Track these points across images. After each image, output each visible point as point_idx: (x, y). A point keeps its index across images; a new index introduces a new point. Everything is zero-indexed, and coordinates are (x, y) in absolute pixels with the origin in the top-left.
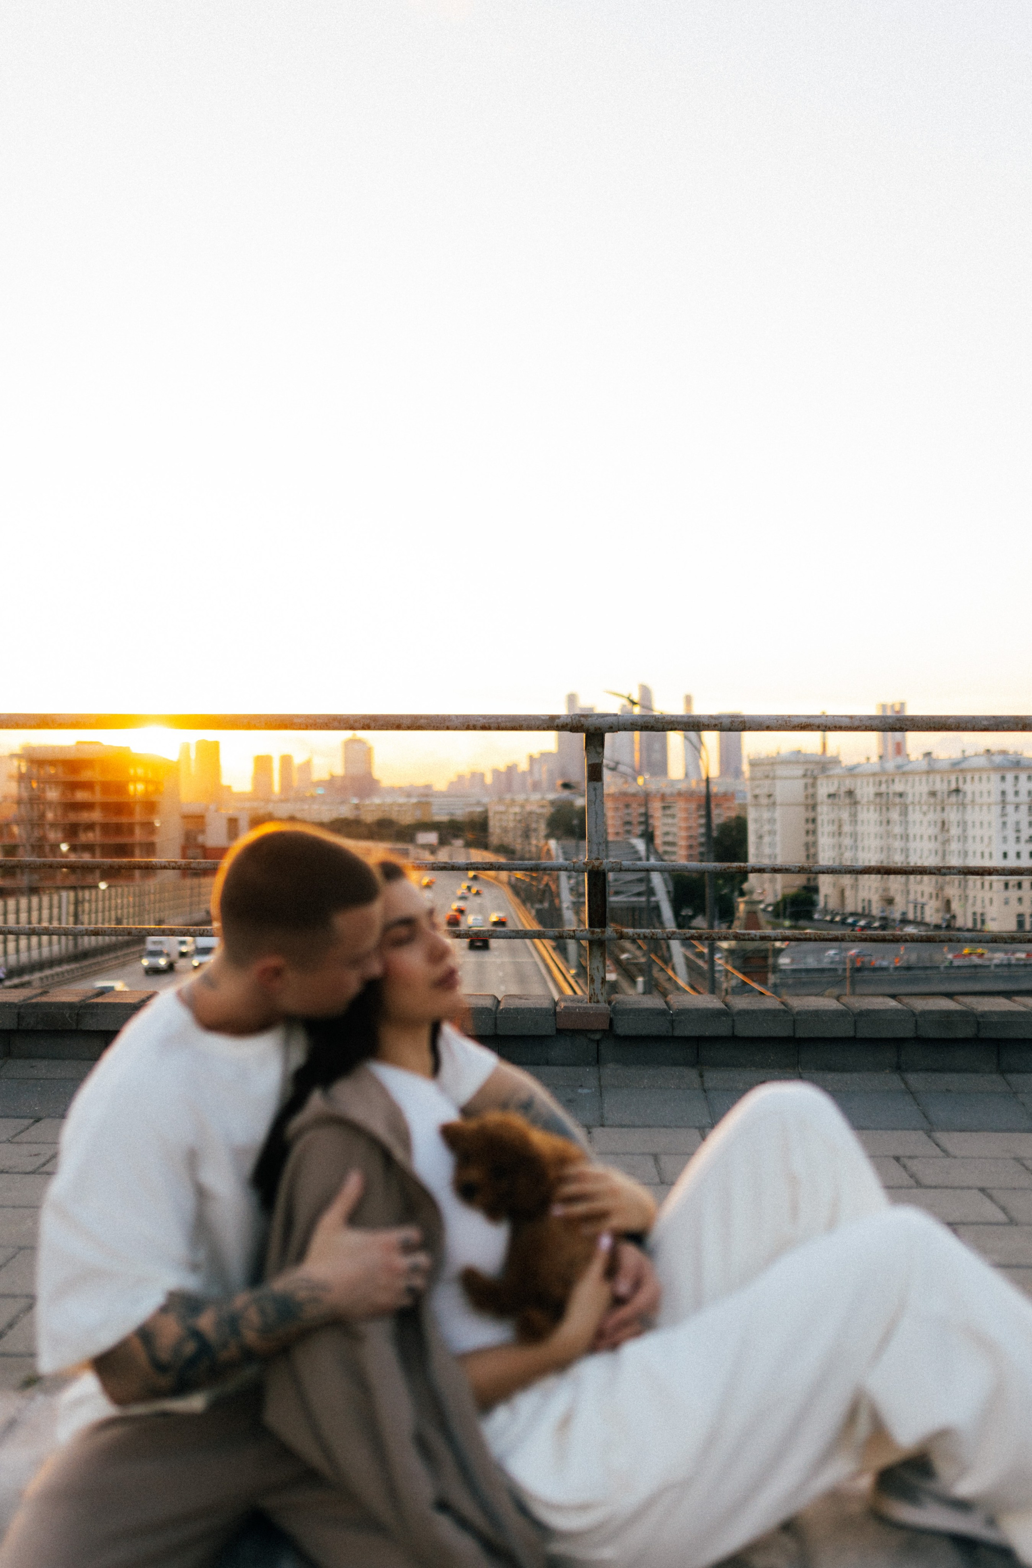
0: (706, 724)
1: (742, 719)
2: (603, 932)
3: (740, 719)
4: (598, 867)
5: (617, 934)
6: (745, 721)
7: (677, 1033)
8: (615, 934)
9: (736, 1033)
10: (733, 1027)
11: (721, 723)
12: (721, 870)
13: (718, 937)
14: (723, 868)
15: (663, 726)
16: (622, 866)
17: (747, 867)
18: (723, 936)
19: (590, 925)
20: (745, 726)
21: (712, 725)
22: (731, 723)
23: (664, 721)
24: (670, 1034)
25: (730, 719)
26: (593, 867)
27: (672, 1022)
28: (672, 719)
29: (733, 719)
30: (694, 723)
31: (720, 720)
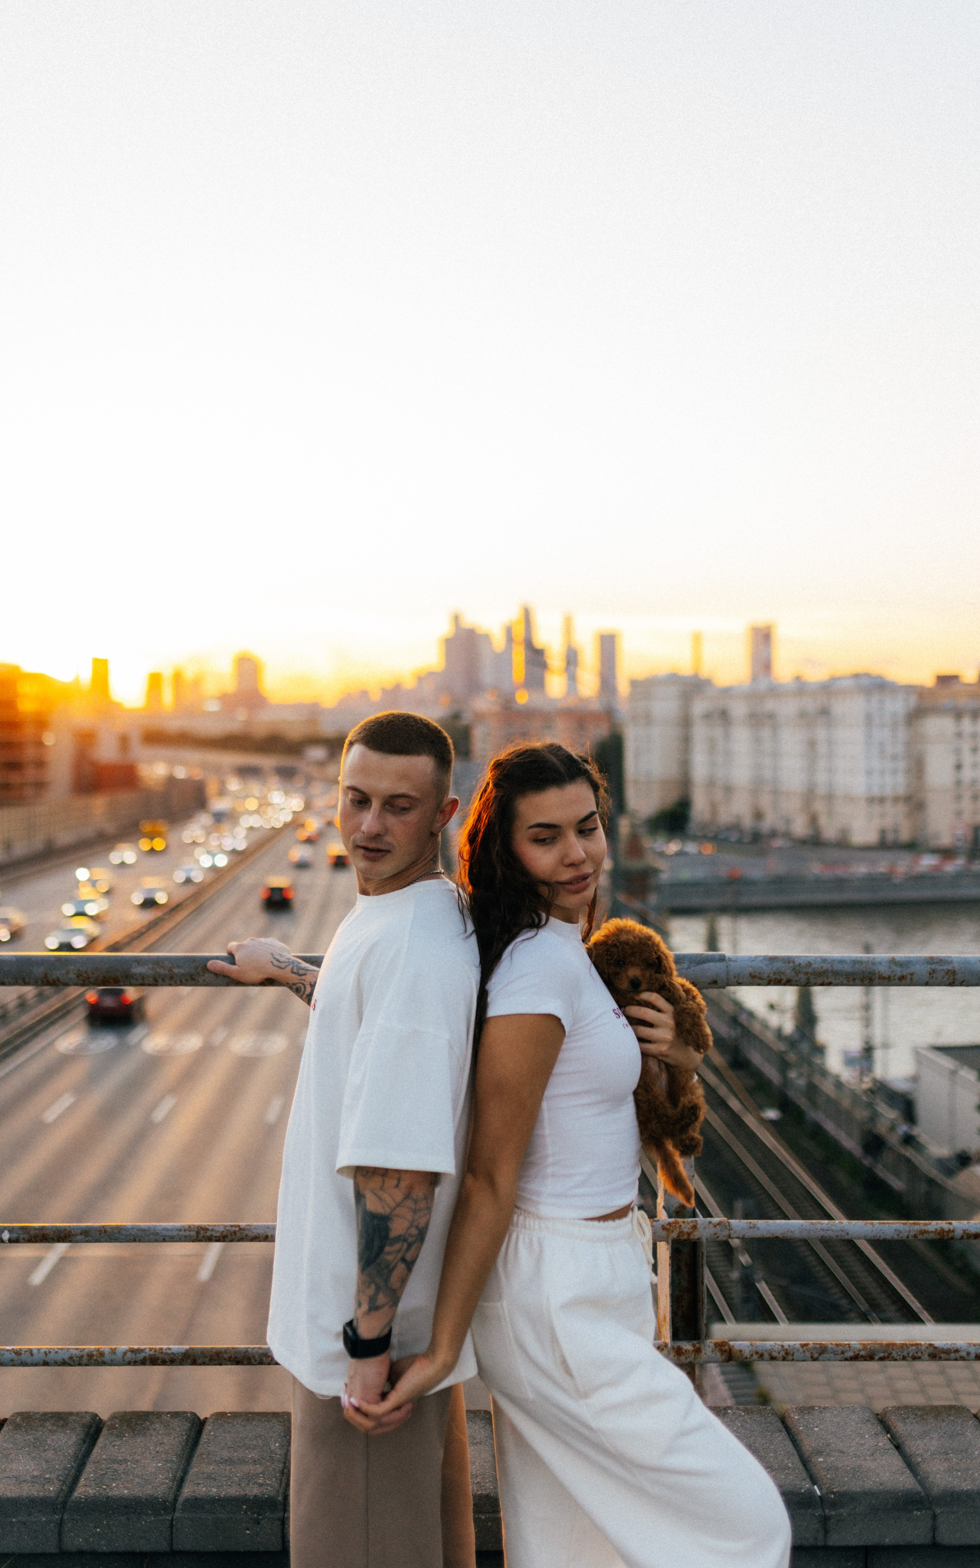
0: (886, 975)
1: (950, 967)
2: (698, 1351)
3: (945, 967)
4: (689, 1234)
5: (722, 1354)
6: (955, 971)
7: (836, 1539)
8: (719, 1354)
9: (939, 1539)
10: (934, 1529)
11: (912, 974)
12: (908, 1237)
13: (901, 1357)
14: (912, 1234)
15: (808, 979)
16: (731, 1232)
17: (953, 1231)
18: (910, 1355)
19: (675, 1336)
20: (954, 979)
21: (897, 977)
22: (930, 974)
23: (810, 970)
24: (820, 1544)
25: (929, 966)
26: (681, 1233)
27: (825, 1520)
28: (826, 966)
29: (933, 967)
30: (863, 972)
31: (912, 969)
